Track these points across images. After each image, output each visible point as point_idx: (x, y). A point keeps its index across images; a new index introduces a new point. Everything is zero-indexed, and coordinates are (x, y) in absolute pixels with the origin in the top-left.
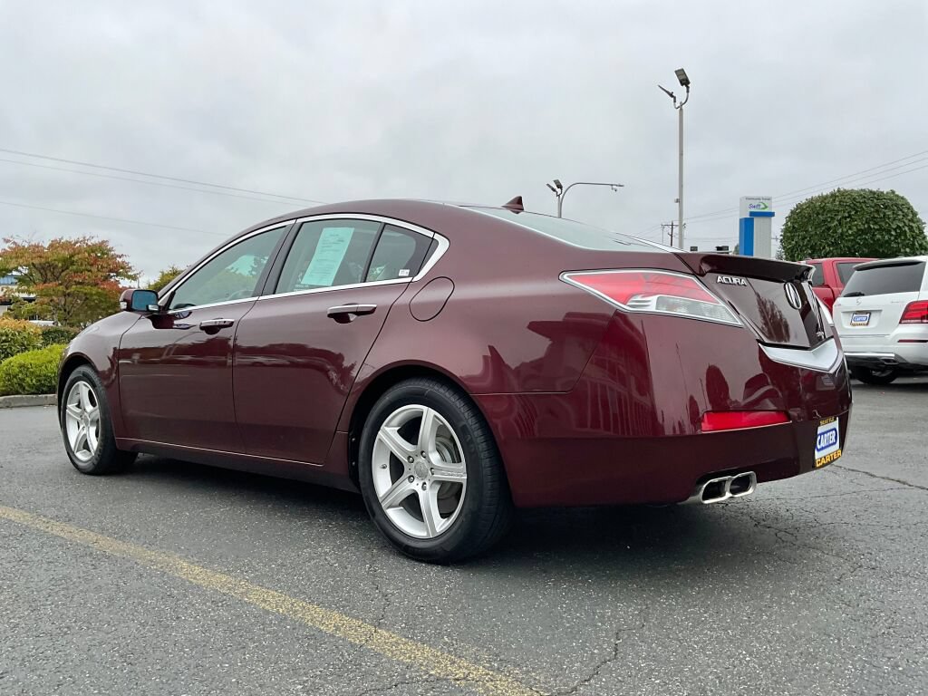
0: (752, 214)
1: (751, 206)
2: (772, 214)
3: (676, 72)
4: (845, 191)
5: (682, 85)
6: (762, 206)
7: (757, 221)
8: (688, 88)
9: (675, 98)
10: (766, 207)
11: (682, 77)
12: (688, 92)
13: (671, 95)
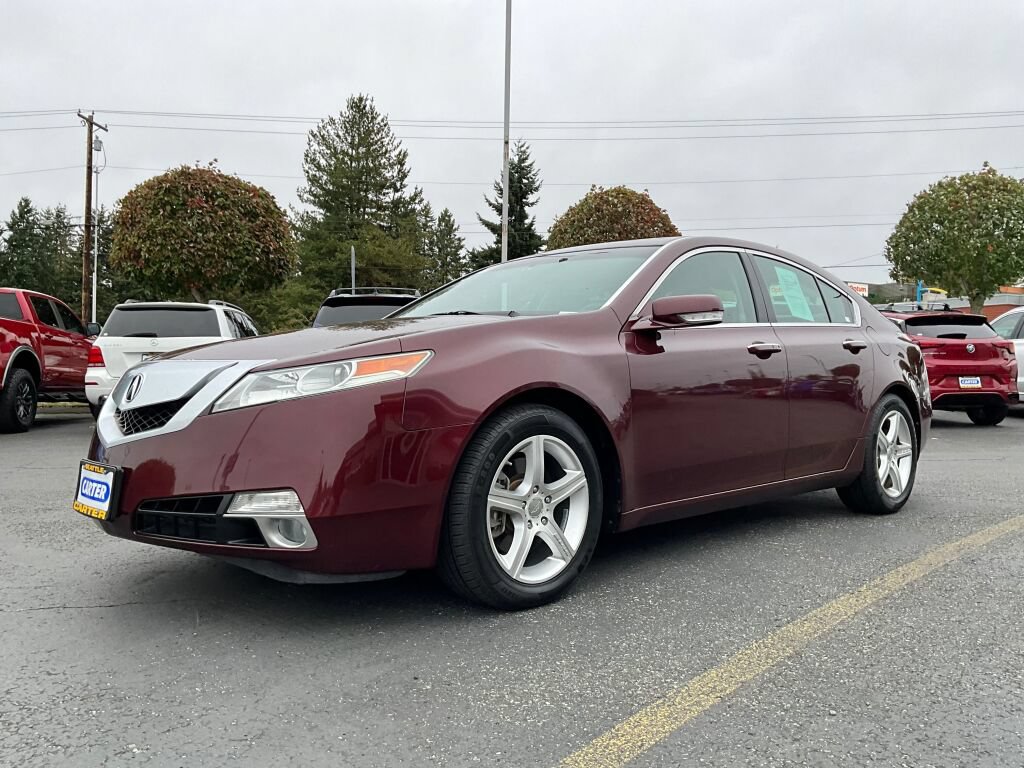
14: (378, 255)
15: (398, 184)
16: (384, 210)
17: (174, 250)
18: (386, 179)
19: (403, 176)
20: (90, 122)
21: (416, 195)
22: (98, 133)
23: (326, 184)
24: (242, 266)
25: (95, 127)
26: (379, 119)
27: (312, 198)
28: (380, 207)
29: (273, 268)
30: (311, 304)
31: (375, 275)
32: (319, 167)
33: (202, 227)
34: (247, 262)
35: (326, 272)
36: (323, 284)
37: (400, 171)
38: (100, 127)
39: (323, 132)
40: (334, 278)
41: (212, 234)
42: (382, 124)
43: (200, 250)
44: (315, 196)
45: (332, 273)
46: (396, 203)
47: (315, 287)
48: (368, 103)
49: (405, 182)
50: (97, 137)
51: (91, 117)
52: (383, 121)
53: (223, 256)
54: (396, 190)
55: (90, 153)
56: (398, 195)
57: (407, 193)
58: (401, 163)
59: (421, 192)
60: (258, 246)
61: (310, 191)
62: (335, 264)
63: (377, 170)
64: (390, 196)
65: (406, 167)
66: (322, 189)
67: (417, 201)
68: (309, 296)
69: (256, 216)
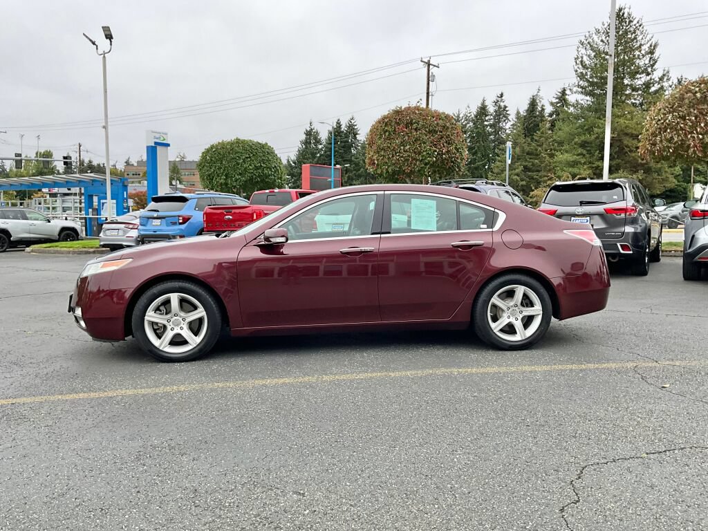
0: (156, 143)
1: (155, 138)
2: (168, 145)
3: (103, 27)
4: (244, 141)
5: (107, 38)
6: (162, 139)
7: (159, 148)
8: (111, 41)
9: (97, 46)
10: (164, 140)
11: (107, 33)
12: (111, 45)
13: (94, 43)
14: (626, 127)
15: (649, 70)
16: (637, 91)
17: (389, 158)
18: (639, 67)
19: (653, 63)
20: (429, 64)
21: (664, 75)
22: (433, 70)
23: (591, 78)
24: (426, 164)
25: (431, 67)
26: (635, 22)
27: (580, 90)
28: (634, 89)
29: (447, 163)
30: (573, 167)
31: (625, 142)
32: (584, 67)
33: (403, 144)
34: (429, 161)
35: (588, 143)
36: (585, 152)
37: (650, 59)
38: (435, 66)
39: (590, 40)
40: (592, 147)
41: (408, 147)
42: (637, 25)
43: (402, 157)
44: (582, 88)
45: (591, 143)
46: (647, 85)
47: (578, 155)
48: (626, 11)
49: (655, 67)
50: (432, 73)
51: (429, 61)
52: (638, 22)
53: (414, 159)
54: (648, 74)
55: (428, 84)
56: (648, 78)
57: (656, 75)
58: (652, 53)
59: (668, 72)
60: (436, 151)
61: (578, 86)
62: (593, 137)
63: (631, 61)
64: (642, 79)
65: (656, 55)
66: (588, 81)
67: (665, 80)
68: (573, 161)
69: (436, 132)
